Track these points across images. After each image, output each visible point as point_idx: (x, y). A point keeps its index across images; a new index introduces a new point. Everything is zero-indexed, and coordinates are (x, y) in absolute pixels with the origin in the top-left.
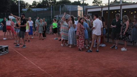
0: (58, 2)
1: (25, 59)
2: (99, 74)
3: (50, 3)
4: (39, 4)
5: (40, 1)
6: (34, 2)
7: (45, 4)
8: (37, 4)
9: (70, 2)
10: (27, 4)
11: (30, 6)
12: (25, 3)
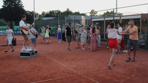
0: (62, 12)
1: (55, 61)
2: (125, 74)
3: (55, 13)
4: (47, 14)
5: (48, 12)
6: (43, 12)
7: (52, 14)
8: (46, 14)
9: (72, 12)
10: (37, 14)
11: (40, 16)
12: (36, 13)
